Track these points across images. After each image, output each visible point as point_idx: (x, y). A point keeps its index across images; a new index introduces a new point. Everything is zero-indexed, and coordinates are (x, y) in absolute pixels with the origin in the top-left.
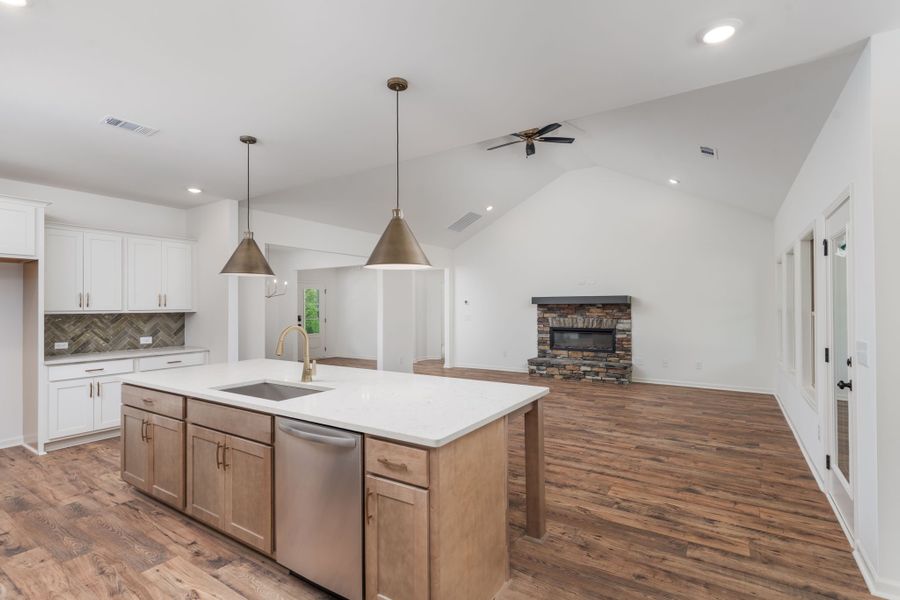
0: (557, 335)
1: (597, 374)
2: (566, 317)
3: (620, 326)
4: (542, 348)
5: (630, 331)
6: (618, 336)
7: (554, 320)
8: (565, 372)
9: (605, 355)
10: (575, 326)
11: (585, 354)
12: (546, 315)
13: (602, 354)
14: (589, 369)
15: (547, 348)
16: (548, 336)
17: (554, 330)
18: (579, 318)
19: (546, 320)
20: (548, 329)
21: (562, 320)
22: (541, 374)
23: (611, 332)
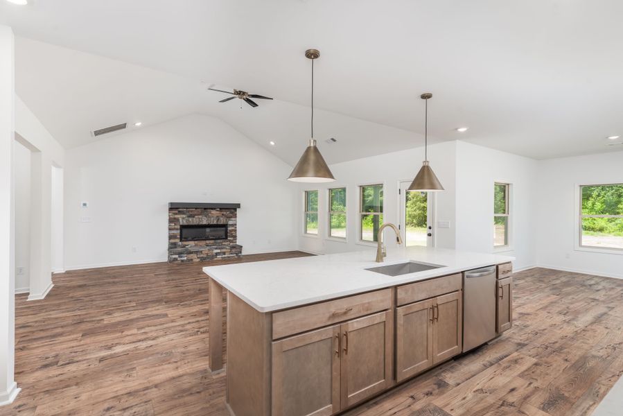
0: (185, 231)
1: (224, 253)
2: (194, 217)
3: (230, 222)
4: (172, 241)
5: (236, 225)
6: (229, 229)
7: (183, 219)
8: (202, 256)
9: (221, 241)
10: (201, 223)
11: (208, 242)
12: (176, 216)
13: (219, 241)
14: (219, 251)
15: (177, 241)
16: (179, 231)
17: (183, 227)
18: (204, 217)
19: (178, 220)
20: (179, 227)
21: (190, 219)
22: (182, 261)
23: (225, 226)
